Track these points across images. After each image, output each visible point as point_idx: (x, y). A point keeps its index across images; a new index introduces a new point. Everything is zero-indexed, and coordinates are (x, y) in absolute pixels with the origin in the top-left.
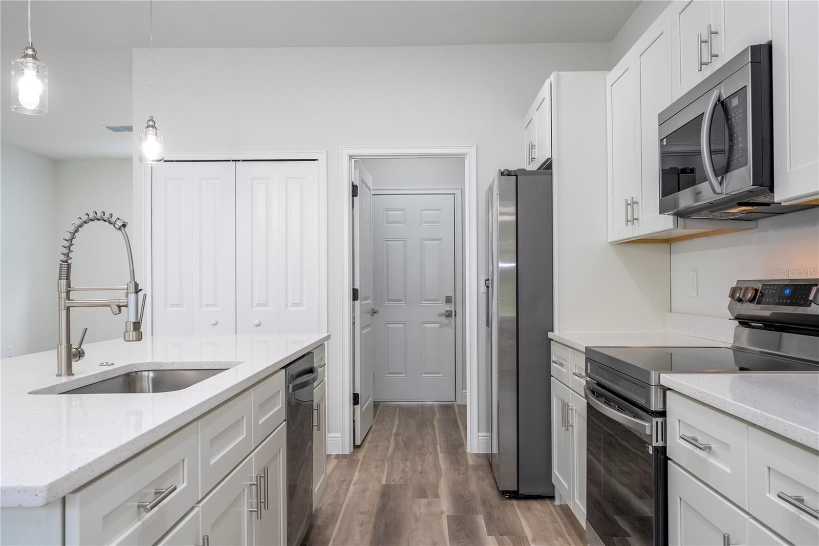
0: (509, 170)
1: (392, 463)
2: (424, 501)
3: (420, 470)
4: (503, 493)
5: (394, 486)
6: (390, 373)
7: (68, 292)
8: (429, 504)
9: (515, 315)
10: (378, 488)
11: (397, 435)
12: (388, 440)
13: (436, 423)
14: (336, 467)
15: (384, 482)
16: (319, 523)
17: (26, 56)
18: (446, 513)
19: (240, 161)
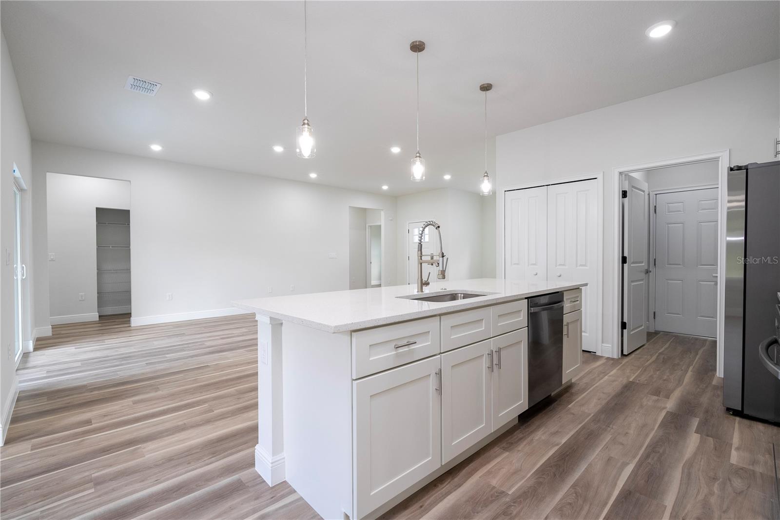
0: (740, 165)
1: (645, 370)
2: (655, 398)
3: (664, 379)
4: (728, 409)
5: (638, 383)
6: (669, 313)
7: (421, 257)
8: (657, 401)
9: (743, 276)
10: (625, 381)
11: (660, 354)
12: (652, 356)
13: (700, 352)
14: (603, 364)
15: (631, 380)
16: (573, 391)
17: (417, 157)
18: (668, 409)
19: (549, 185)
